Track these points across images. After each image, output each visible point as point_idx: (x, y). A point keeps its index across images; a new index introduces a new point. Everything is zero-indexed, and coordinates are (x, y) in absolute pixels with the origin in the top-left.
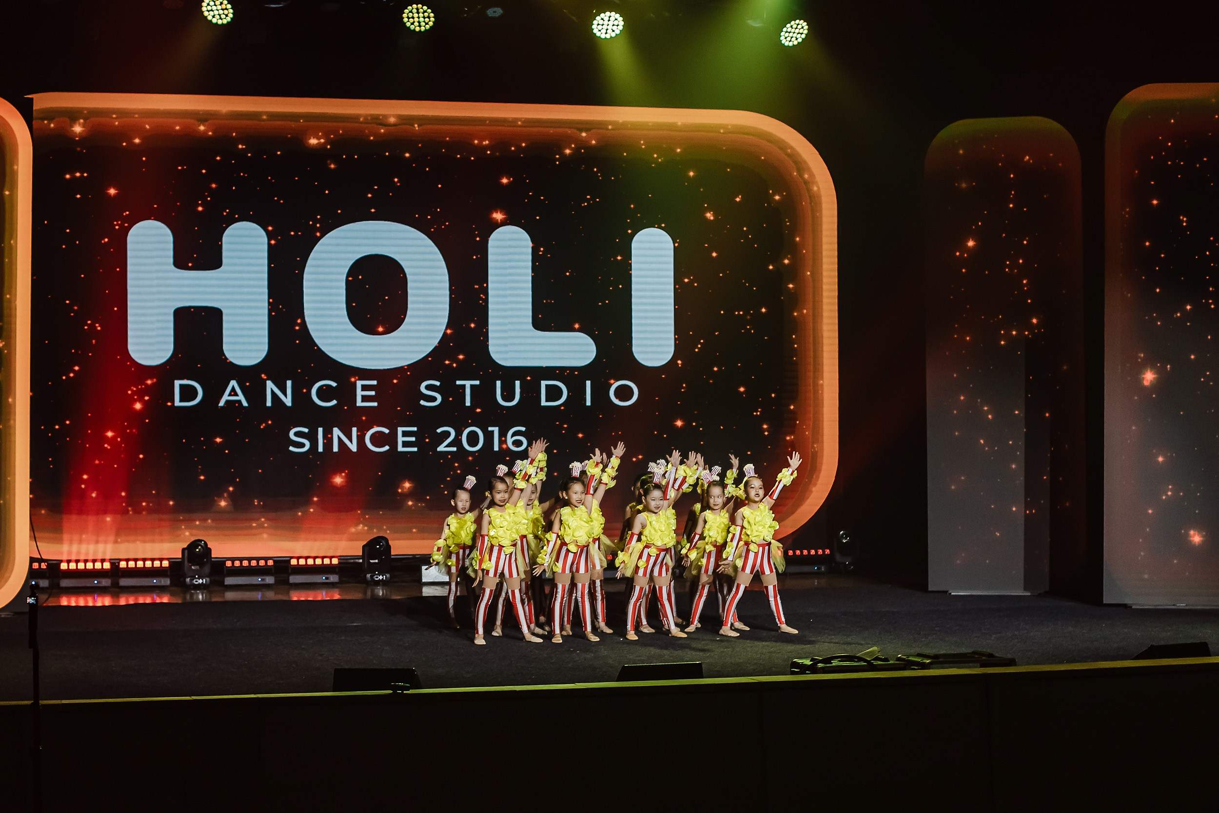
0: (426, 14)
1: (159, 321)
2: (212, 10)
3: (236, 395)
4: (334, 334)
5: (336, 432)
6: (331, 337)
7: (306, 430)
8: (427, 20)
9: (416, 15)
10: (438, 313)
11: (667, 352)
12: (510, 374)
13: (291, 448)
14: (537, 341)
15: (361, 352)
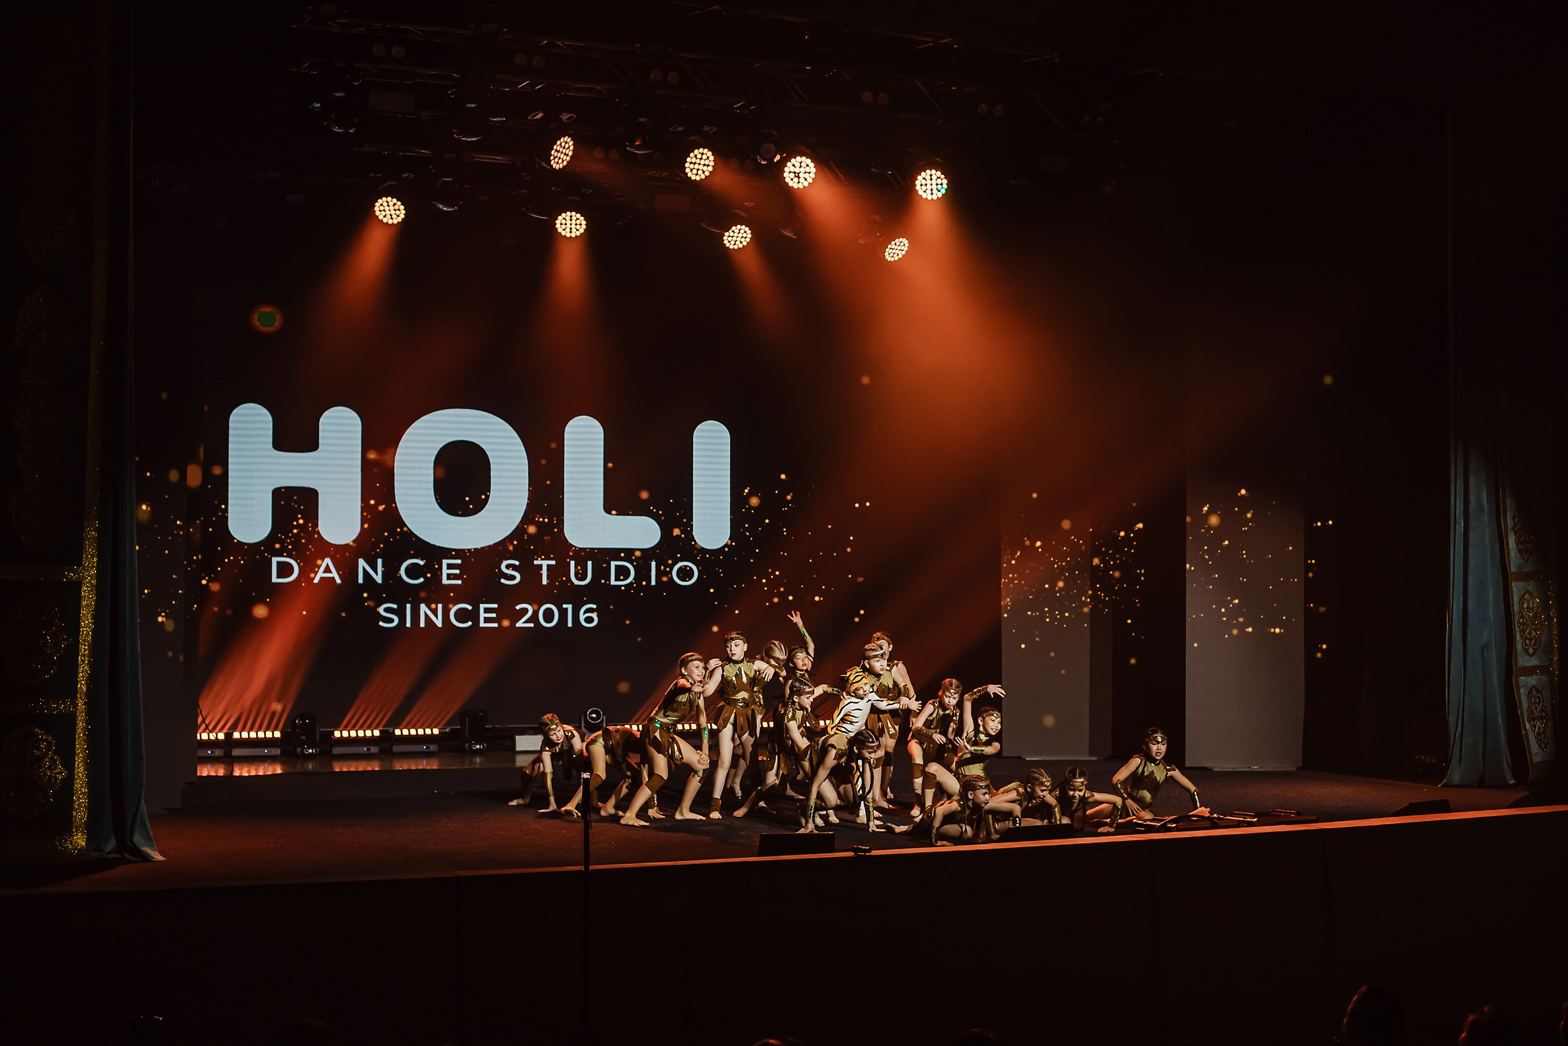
0: (578, 222)
2: (384, 210)
3: (330, 572)
5: (423, 608)
7: (395, 606)
8: (578, 227)
9: (568, 222)
12: (583, 555)
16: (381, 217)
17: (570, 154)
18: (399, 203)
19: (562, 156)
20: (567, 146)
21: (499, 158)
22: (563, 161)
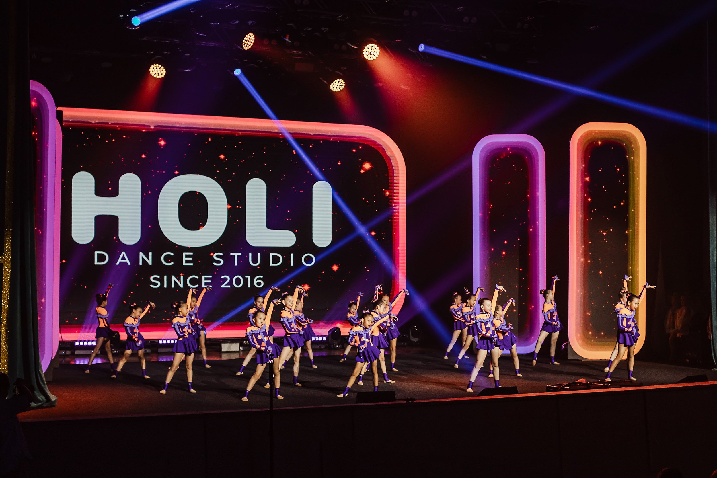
1: (87, 222)
2: (155, 71)
3: (125, 259)
4: (173, 230)
5: (173, 278)
6: (171, 231)
7: (158, 277)
10: (222, 220)
11: (328, 241)
12: (256, 250)
13: (151, 286)
14: (269, 234)
15: (185, 239)
16: (153, 75)
17: (253, 42)
18: (163, 67)
19: (248, 43)
20: (251, 38)
21: (214, 44)
22: (249, 46)
